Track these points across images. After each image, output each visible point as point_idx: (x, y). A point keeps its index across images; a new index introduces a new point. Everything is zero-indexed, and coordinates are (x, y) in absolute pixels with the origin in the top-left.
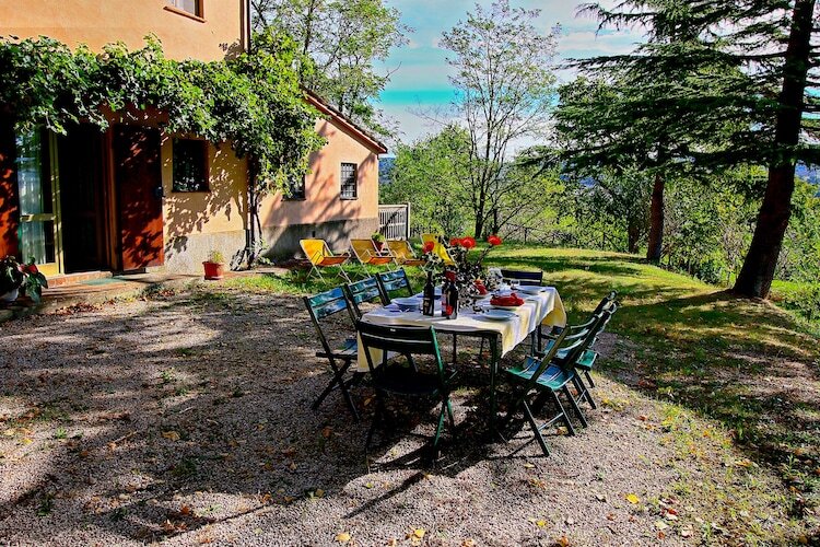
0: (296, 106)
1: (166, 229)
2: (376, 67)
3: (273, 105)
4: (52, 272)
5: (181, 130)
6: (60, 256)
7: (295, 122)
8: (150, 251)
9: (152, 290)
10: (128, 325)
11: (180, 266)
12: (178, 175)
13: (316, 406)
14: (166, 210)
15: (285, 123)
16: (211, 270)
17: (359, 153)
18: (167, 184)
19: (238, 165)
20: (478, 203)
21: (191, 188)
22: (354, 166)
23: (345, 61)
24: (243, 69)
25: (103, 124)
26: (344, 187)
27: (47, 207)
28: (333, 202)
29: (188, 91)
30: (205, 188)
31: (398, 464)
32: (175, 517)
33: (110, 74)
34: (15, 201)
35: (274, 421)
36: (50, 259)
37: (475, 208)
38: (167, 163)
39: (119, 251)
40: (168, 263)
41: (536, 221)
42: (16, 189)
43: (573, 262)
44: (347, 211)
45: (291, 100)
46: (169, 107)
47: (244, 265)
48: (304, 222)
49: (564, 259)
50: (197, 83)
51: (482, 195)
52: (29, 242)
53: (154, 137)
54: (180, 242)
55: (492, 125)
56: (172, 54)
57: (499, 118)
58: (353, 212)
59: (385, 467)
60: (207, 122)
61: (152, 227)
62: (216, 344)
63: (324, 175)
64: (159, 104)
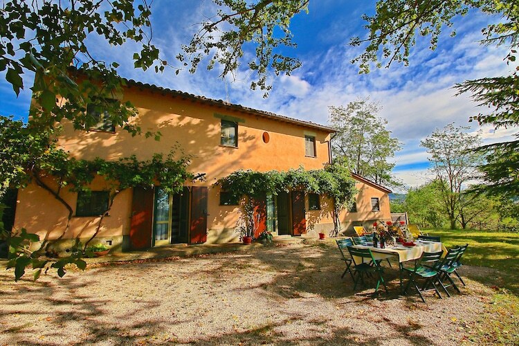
0: (348, 179)
1: (307, 223)
2: (389, 160)
3: (340, 180)
4: (275, 234)
5: (309, 191)
6: (277, 230)
7: (348, 185)
8: (302, 230)
9: (304, 241)
10: (296, 250)
11: (312, 234)
12: (311, 205)
13: (342, 277)
14: (307, 216)
15: (344, 186)
16: (322, 236)
17: (379, 194)
18: (307, 208)
19: (330, 201)
20: (450, 212)
21: (315, 209)
22: (377, 199)
23: (376, 159)
24: (330, 170)
25: (288, 191)
26: (374, 207)
27: (274, 216)
28: (370, 213)
29: (311, 179)
30: (319, 209)
31: (364, 295)
32: (294, 295)
33: (289, 178)
34: (266, 214)
35: (328, 279)
36: (275, 231)
37: (449, 214)
38: (307, 201)
39: (293, 229)
40: (308, 234)
41: (489, 219)
42: (266, 211)
43: (498, 239)
44: (377, 216)
45: (346, 178)
46: (306, 185)
47: (334, 235)
48: (359, 220)
49: (495, 237)
50: (314, 176)
51: (452, 209)
52: (270, 227)
53: (303, 194)
54: (312, 226)
55: (451, 177)
56: (306, 169)
57: (455, 174)
58: (379, 217)
59: (361, 295)
60: (317, 188)
61: (303, 221)
62: (322, 257)
63: (365, 203)
64: (303, 184)
